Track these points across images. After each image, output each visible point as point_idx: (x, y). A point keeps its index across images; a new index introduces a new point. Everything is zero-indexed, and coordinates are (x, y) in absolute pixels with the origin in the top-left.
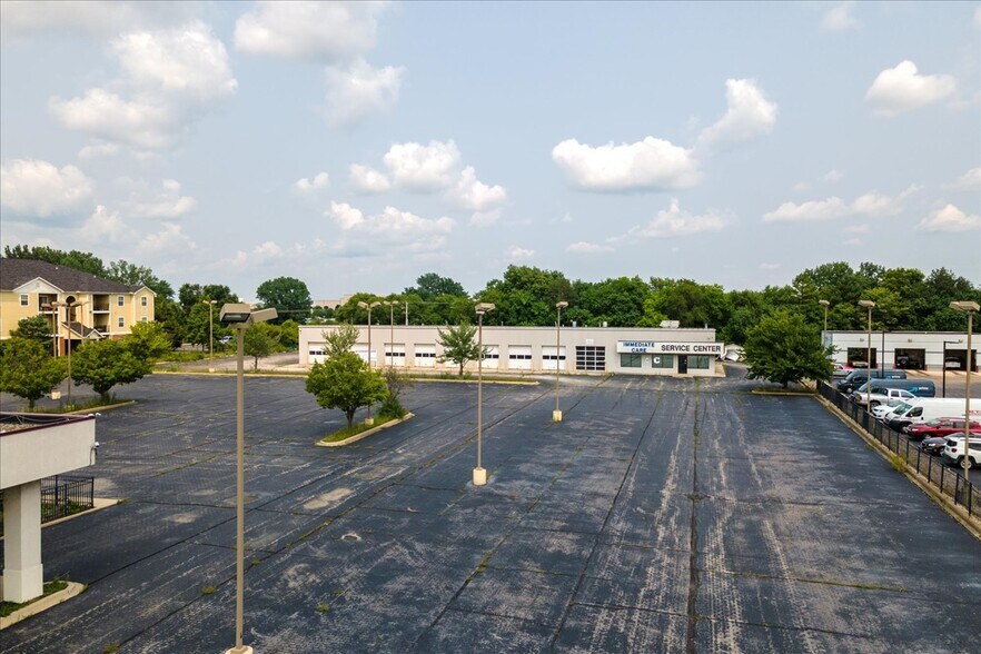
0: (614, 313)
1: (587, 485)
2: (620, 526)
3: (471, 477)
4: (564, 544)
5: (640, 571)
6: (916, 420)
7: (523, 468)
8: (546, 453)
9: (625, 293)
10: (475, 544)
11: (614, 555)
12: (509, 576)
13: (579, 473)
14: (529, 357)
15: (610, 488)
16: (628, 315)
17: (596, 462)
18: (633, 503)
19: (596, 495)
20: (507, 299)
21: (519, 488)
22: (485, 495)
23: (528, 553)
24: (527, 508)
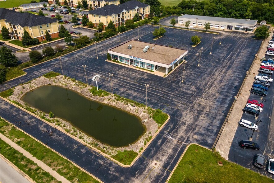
0: (240, 11)
1: (221, 55)
2: (223, 59)
3: (210, 53)
4: (217, 61)
5: (223, 63)
6: (271, 48)
7: (215, 52)
8: (217, 50)
9: (244, 6)
10: (210, 60)
11: (221, 62)
12: (213, 62)
13: (221, 53)
14: (218, 26)
15: (223, 55)
16: (243, 12)
17: (223, 52)
18: (225, 57)
19: (221, 56)
20: (217, 6)
21: (214, 55)
22: (211, 55)
23: (214, 61)
24: (214, 57)
